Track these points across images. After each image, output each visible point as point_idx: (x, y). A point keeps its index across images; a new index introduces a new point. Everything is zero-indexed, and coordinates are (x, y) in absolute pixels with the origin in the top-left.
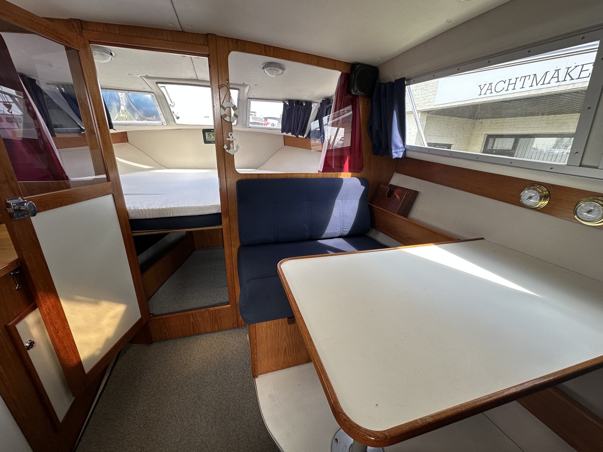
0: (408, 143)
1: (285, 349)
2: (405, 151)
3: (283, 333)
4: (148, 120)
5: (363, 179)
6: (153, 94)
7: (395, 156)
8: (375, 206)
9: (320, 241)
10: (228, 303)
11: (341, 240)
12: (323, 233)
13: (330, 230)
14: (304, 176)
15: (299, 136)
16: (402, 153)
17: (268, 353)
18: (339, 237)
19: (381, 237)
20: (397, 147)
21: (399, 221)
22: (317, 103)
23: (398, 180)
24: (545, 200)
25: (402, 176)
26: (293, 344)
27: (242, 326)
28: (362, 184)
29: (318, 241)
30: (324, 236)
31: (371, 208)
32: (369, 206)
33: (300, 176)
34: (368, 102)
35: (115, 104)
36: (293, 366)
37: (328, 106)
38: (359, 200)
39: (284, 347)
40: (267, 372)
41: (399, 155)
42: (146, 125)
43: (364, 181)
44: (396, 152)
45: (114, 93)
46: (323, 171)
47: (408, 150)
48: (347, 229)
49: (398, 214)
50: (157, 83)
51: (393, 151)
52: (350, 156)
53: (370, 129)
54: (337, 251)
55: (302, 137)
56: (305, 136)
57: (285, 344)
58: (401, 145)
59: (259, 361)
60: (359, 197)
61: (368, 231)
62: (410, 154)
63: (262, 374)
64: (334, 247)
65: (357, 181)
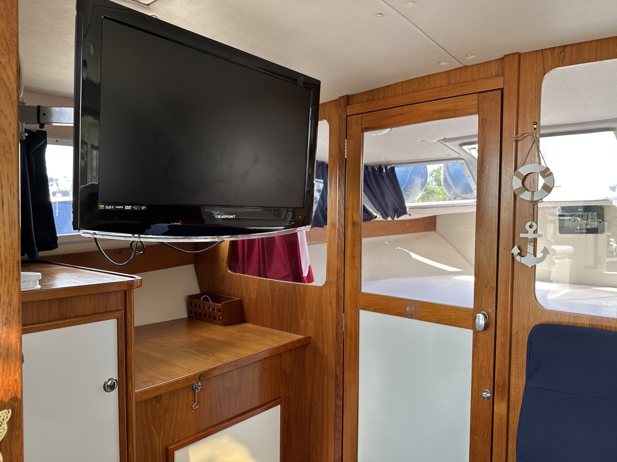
4: (463, 199)
6: (463, 161)
35: (418, 181)
42: (453, 206)
45: (420, 166)
50: (461, 145)
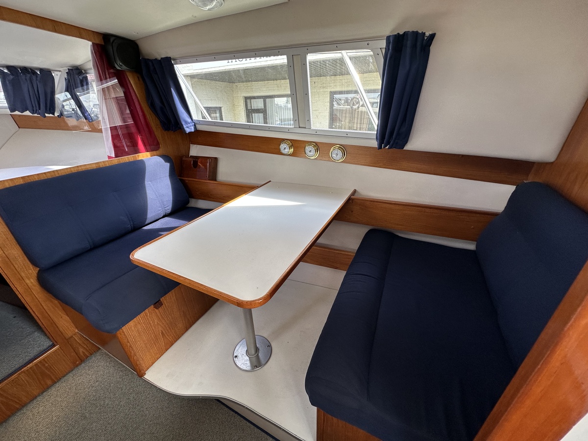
0: (195, 117)
1: (162, 333)
2: (195, 125)
3: (154, 321)
5: (164, 156)
7: (188, 130)
8: (186, 179)
9: (145, 228)
10: (53, 346)
11: (167, 219)
12: (146, 219)
13: (151, 214)
14: (94, 167)
15: (47, 115)
16: (193, 128)
17: (147, 347)
18: (164, 217)
19: (202, 204)
20: (186, 122)
21: (211, 185)
22: (60, 71)
23: (196, 151)
24: (291, 148)
25: (199, 146)
26: (168, 325)
27: (87, 357)
28: (166, 161)
29: (143, 228)
30: (147, 222)
31: (183, 182)
32: (180, 180)
33: (89, 168)
34: (138, 78)
36: (175, 342)
37: (81, 77)
38: (168, 177)
39: (160, 332)
40: (153, 363)
41: (191, 129)
43: (166, 158)
44: (188, 127)
46: (117, 156)
47: (197, 124)
48: (169, 208)
49: (210, 180)
51: (185, 126)
52: (141, 135)
53: (152, 106)
54: (170, 230)
55: (51, 115)
56: (56, 114)
57: (160, 329)
58: (189, 120)
59: (141, 359)
60: (168, 174)
61: (188, 202)
62: (200, 127)
63: (148, 368)
64: (164, 227)
65: (160, 160)
